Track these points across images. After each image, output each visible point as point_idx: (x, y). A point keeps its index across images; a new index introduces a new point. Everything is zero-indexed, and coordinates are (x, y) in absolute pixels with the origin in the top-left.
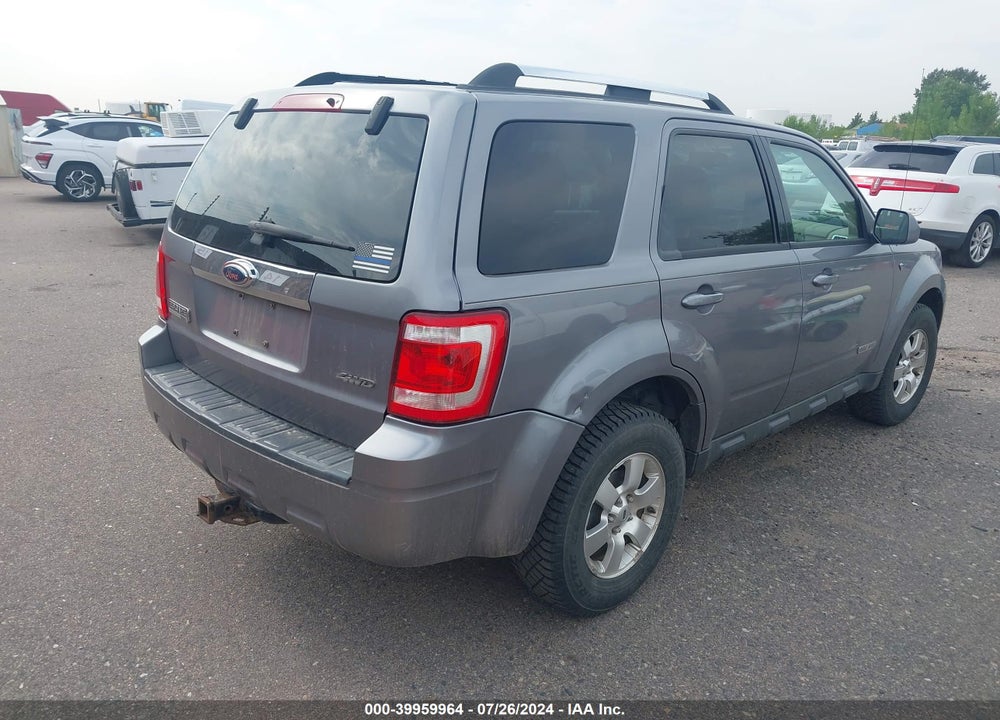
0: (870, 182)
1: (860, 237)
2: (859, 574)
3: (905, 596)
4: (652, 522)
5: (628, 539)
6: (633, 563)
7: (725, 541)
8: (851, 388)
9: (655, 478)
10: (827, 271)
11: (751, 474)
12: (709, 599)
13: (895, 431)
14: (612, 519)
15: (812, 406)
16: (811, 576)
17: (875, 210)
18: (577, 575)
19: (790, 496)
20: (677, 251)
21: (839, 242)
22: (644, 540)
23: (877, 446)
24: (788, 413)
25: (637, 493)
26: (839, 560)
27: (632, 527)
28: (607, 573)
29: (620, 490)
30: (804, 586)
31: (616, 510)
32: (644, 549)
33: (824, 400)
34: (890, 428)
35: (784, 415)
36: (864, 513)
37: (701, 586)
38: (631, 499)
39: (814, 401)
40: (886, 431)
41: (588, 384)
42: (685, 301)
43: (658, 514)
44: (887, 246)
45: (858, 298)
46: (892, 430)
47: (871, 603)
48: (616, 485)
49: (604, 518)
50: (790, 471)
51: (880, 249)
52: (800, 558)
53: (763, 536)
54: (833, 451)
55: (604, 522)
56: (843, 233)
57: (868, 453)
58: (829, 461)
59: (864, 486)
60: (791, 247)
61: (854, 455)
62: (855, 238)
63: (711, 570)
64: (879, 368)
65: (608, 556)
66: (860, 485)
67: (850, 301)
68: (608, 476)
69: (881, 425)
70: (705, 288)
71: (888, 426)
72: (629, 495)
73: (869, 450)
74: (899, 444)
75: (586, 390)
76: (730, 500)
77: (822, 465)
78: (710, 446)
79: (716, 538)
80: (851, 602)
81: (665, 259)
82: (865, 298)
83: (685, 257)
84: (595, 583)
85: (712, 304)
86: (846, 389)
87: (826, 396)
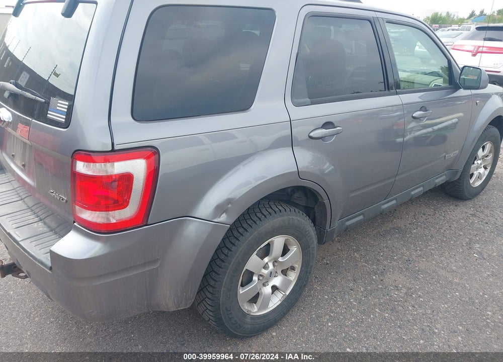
0: (472, 48)
1: (450, 85)
2: (431, 308)
3: (461, 325)
4: (293, 276)
5: (274, 288)
6: (280, 302)
7: (349, 280)
8: (440, 180)
9: (294, 249)
10: (423, 108)
11: (374, 232)
12: (330, 324)
13: (470, 204)
14: (261, 278)
15: (413, 193)
16: (400, 308)
17: (461, 66)
18: (233, 318)
19: (396, 248)
20: (308, 99)
21: (437, 88)
22: (287, 288)
23: (458, 213)
24: (395, 199)
25: (280, 259)
26: (420, 297)
27: (277, 281)
28: (258, 311)
29: (266, 260)
30: (394, 316)
31: (265, 272)
32: (287, 293)
33: (421, 189)
34: (467, 202)
35: (392, 200)
36: (442, 261)
37: (326, 314)
38: (276, 264)
39: (414, 189)
40: (465, 203)
41: (231, 196)
42: (312, 134)
43: (298, 270)
44: (469, 91)
45: (455, 120)
46: (468, 202)
47: (436, 331)
48: (262, 258)
49: (255, 278)
50: (399, 230)
51: (462, 92)
52: (395, 294)
53: (374, 277)
54: (429, 216)
55: (255, 281)
56: (440, 82)
57: (450, 219)
58: (425, 224)
59: (445, 242)
60: (397, 94)
61: (441, 219)
62: (447, 85)
63: (336, 302)
64: (460, 167)
65: (260, 300)
66: (442, 241)
67: (450, 122)
68: (256, 252)
69: (461, 199)
70: (328, 125)
71: (466, 200)
72: (275, 261)
73: (451, 217)
74: (471, 213)
75: (229, 201)
76: (358, 251)
77: (420, 226)
78: (336, 224)
79: (343, 278)
80: (423, 330)
81: (297, 105)
82: (459, 120)
83: (312, 103)
84: (248, 320)
85: (334, 135)
86: (437, 181)
87: (423, 186)
